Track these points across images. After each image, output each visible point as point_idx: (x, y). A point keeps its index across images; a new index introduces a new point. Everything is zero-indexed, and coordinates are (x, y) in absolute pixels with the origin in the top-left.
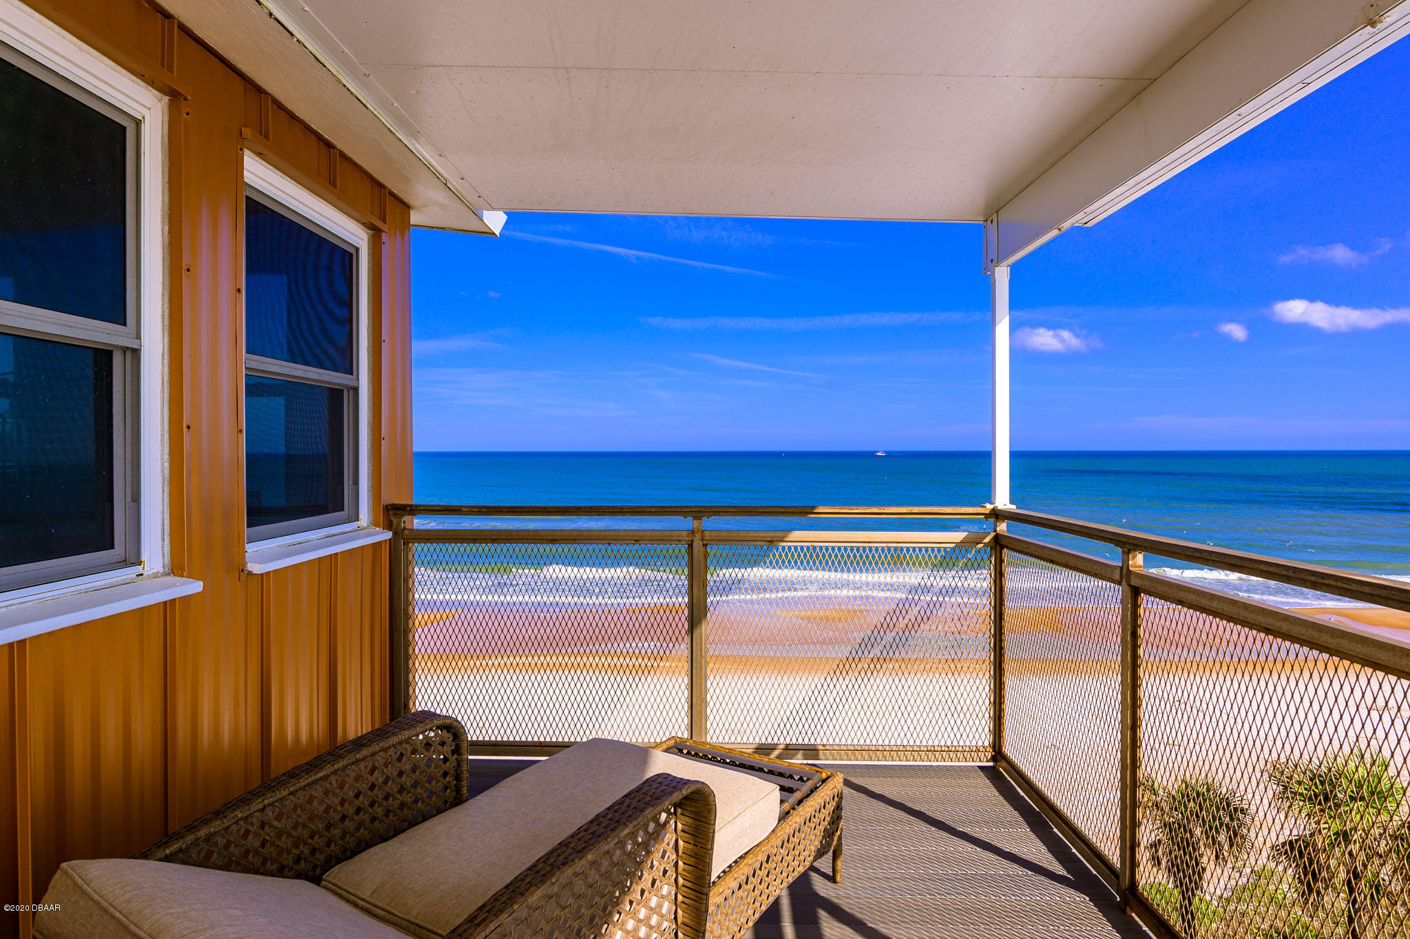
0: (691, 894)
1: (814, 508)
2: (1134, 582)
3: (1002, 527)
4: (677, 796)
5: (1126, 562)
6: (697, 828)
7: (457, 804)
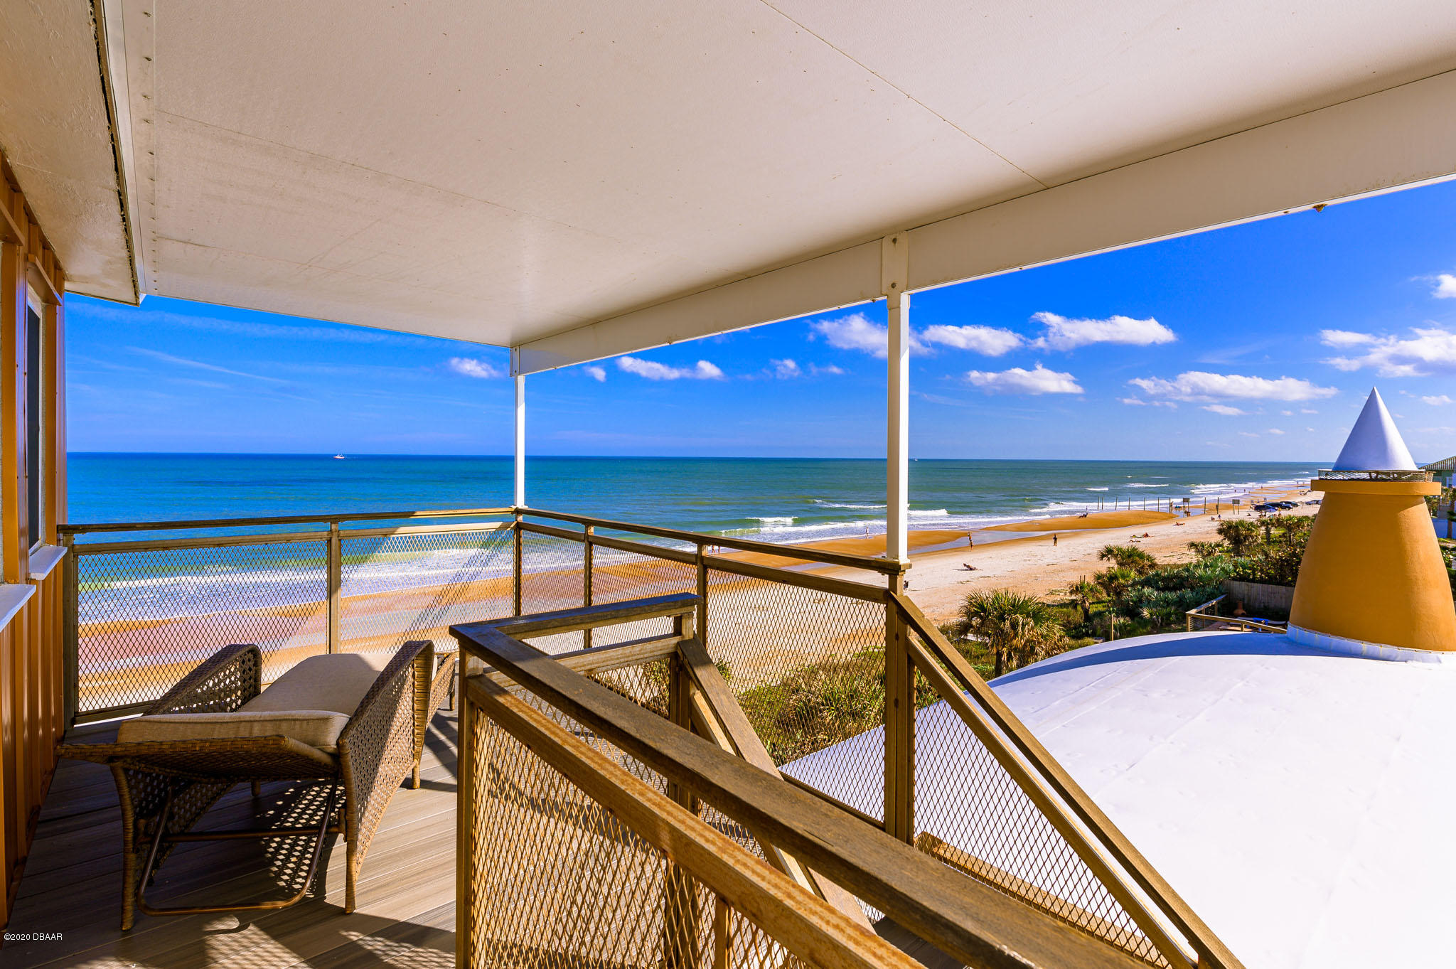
0: (422, 695)
1: (414, 512)
2: (590, 540)
3: (520, 518)
4: (419, 651)
5: (586, 531)
6: (426, 664)
7: (255, 696)
